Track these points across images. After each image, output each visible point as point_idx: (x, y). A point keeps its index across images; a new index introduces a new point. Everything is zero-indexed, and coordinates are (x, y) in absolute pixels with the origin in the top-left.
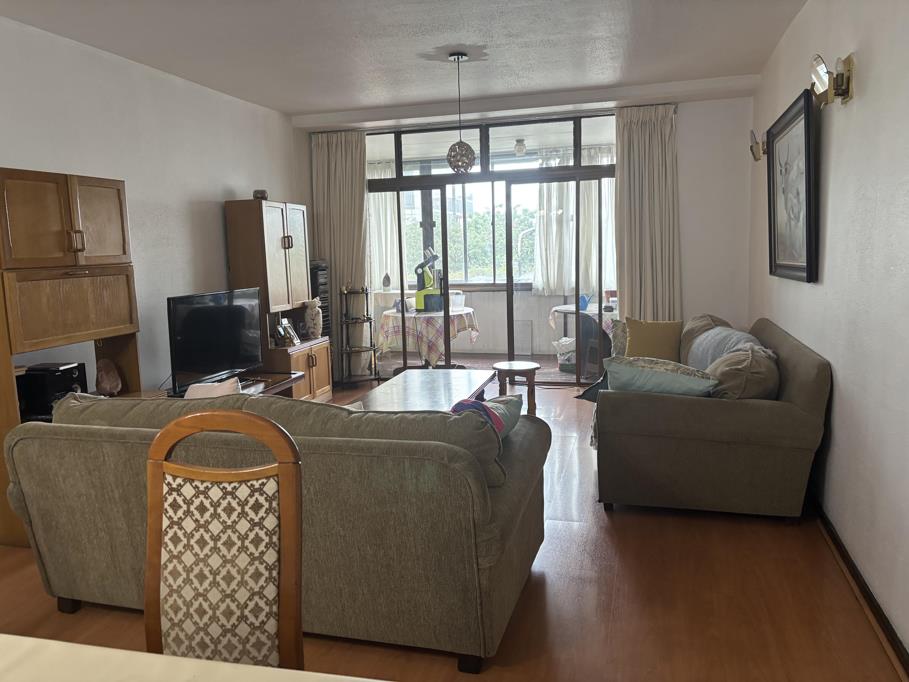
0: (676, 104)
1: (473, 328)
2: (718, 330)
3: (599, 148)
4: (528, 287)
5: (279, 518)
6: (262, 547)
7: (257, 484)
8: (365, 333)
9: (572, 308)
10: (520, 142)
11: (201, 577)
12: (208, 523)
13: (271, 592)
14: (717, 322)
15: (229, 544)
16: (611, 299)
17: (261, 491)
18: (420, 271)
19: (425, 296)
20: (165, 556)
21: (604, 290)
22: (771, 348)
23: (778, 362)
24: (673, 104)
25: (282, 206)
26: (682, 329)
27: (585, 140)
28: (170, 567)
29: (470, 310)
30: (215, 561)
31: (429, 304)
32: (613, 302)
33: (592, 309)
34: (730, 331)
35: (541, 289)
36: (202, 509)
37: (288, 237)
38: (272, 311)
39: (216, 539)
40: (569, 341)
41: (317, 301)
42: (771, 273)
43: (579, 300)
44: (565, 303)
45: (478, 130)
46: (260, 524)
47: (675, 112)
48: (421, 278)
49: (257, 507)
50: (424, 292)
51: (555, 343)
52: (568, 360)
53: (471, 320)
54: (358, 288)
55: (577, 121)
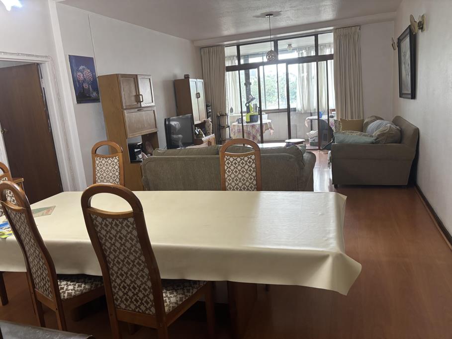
0: (360, 26)
1: (271, 128)
2: (378, 121)
3: (325, 45)
4: (295, 110)
5: (256, 165)
6: (252, 172)
7: (250, 157)
8: (227, 133)
9: (316, 117)
10: (290, 45)
11: (236, 180)
12: (237, 167)
13: (255, 182)
14: (378, 118)
15: (243, 172)
16: (333, 112)
17: (251, 158)
18: (247, 105)
19: (250, 116)
20: (226, 176)
21: (330, 108)
22: (399, 126)
23: (401, 131)
24: (359, 26)
25: (195, 80)
26: (363, 122)
27: (320, 42)
28: (228, 178)
29: (270, 121)
30: (240, 176)
31: (252, 119)
32: (333, 114)
33: (324, 117)
34: (383, 121)
35: (300, 110)
36: (235, 164)
37: (199, 93)
38: (195, 124)
39: (240, 171)
40: (314, 132)
41: (210, 119)
42: (400, 97)
43: (319, 114)
44: (311, 116)
45: (273, 42)
46: (251, 166)
47: (360, 29)
48: (248, 108)
49: (250, 162)
50: (249, 114)
51: (308, 133)
52: (314, 140)
53: (270, 125)
54: (224, 113)
55: (316, 36)
